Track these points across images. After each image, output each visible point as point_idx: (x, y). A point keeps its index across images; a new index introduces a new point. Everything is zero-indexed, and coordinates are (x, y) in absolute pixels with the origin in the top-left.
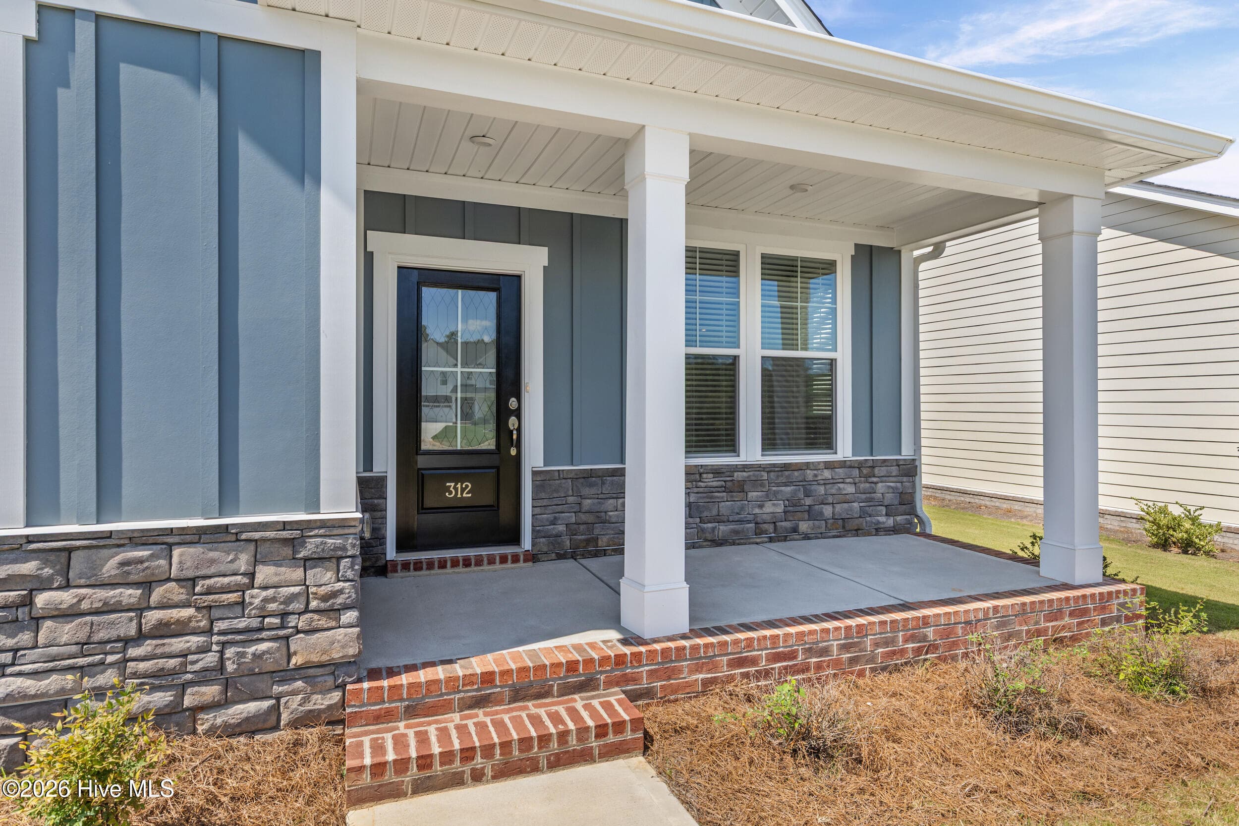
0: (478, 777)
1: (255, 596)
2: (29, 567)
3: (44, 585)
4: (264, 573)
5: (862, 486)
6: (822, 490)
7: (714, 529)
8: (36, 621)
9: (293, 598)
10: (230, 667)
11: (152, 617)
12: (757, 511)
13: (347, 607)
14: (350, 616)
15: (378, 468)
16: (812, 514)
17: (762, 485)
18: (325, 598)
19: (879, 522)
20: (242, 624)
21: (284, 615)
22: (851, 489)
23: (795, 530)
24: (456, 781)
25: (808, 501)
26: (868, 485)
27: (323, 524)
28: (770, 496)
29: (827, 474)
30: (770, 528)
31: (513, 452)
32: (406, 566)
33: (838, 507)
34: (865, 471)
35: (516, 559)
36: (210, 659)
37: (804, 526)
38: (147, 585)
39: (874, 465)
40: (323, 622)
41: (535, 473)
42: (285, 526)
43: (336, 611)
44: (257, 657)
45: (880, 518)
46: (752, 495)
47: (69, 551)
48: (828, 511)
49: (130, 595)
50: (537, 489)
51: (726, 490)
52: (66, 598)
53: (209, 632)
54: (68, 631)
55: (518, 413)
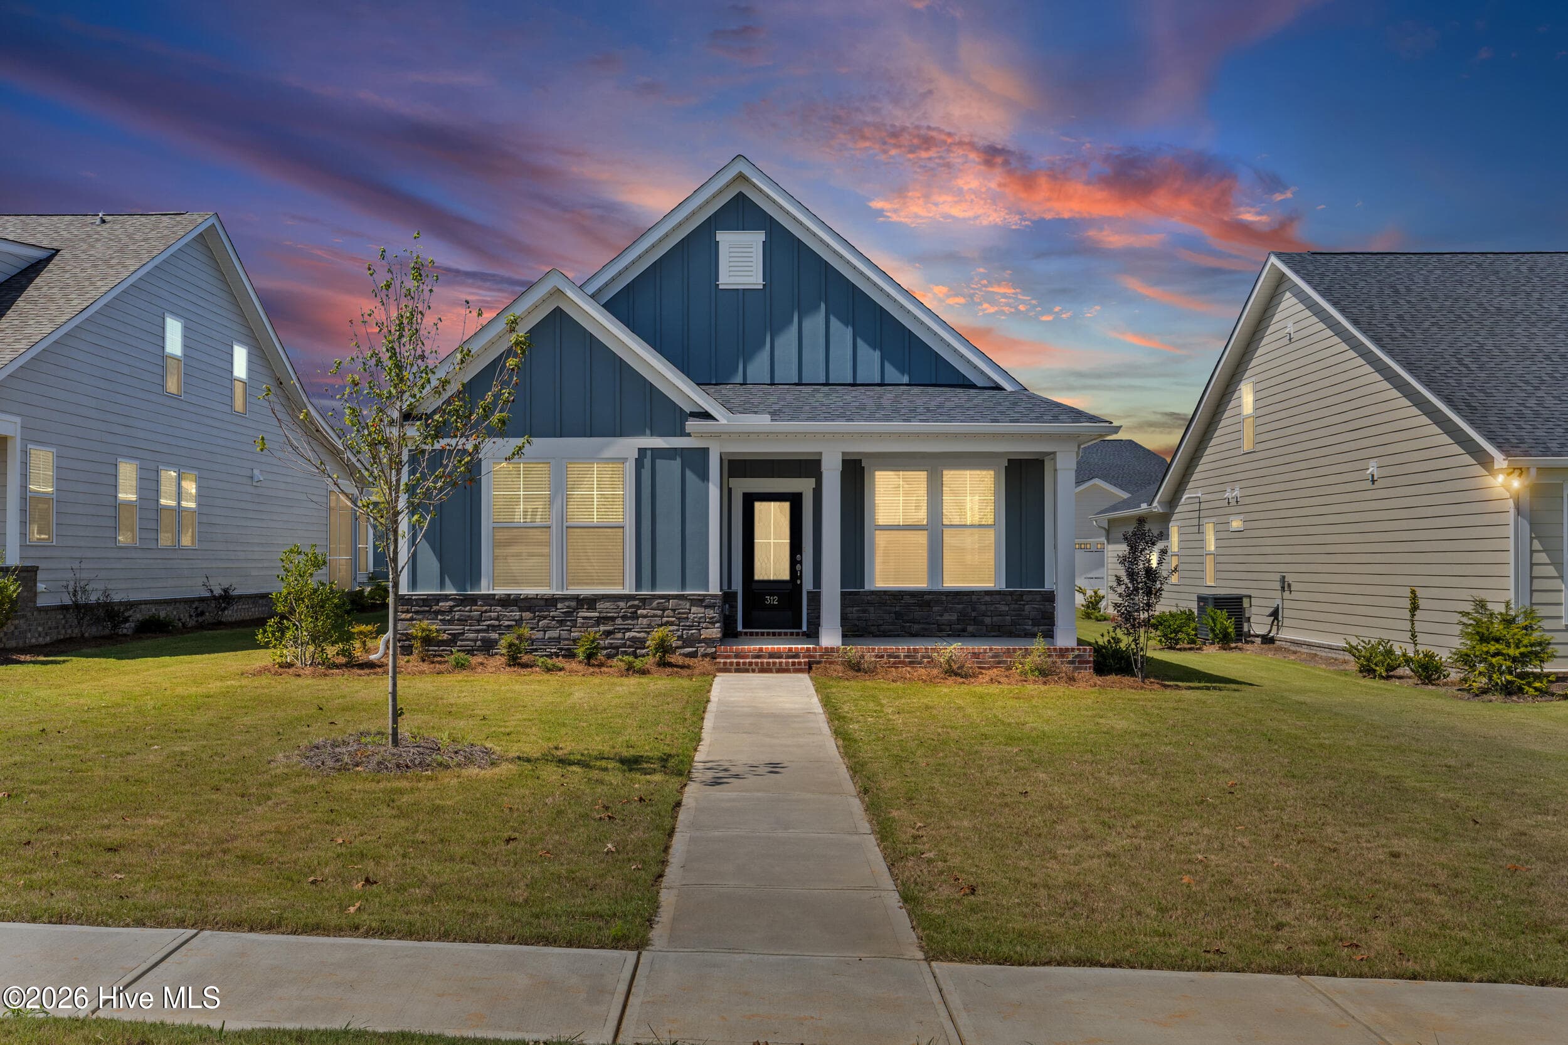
0: (753, 671)
1: (691, 616)
2: (636, 603)
3: (639, 608)
4: (694, 609)
5: (1013, 606)
6: (983, 608)
7: (910, 627)
8: (638, 618)
9: (701, 618)
10: (685, 636)
11: (665, 619)
12: (938, 618)
13: (717, 622)
14: (717, 625)
15: (734, 588)
16: (976, 621)
17: (942, 603)
18: (711, 618)
19: (1025, 629)
20: (688, 624)
21: (699, 623)
22: (1005, 608)
23: (964, 630)
24: (747, 671)
25: (973, 614)
26: (1017, 606)
27: (710, 595)
28: (946, 610)
29: (987, 598)
30: (948, 628)
31: (799, 582)
32: (746, 633)
33: (995, 619)
34: (1015, 598)
35: (798, 634)
36: (679, 633)
37: (970, 628)
38: (664, 610)
39: (1022, 594)
40: (710, 626)
41: (808, 593)
42: (699, 595)
43: (713, 623)
44: (692, 634)
45: (1027, 627)
46: (935, 609)
47: (645, 599)
48: (988, 620)
49: (659, 613)
50: (809, 600)
51: (920, 606)
52: (645, 612)
53: (679, 625)
54: (645, 621)
55: (801, 562)
